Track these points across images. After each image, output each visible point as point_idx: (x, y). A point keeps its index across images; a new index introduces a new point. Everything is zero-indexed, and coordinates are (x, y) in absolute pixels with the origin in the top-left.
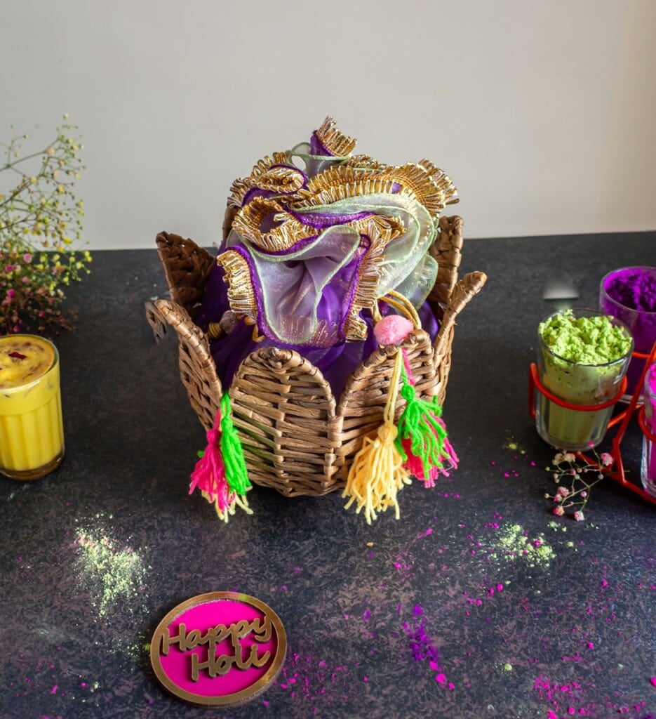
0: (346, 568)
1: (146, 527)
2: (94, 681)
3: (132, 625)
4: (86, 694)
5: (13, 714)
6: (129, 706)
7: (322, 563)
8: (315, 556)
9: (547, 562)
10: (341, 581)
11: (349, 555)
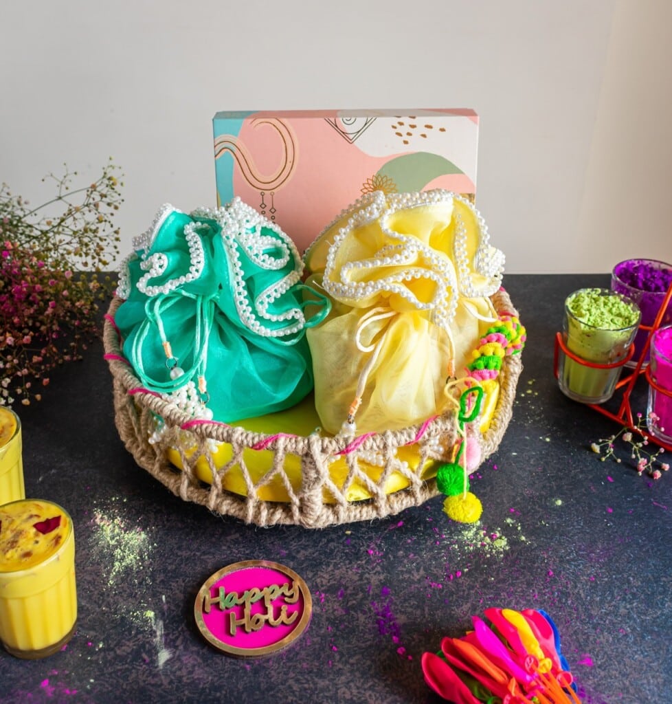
0: (326, 552)
1: (154, 510)
2: (99, 641)
3: (136, 594)
4: (91, 652)
5: (27, 668)
6: (129, 664)
7: (305, 548)
8: (299, 541)
9: (501, 553)
10: (321, 564)
11: (329, 541)
